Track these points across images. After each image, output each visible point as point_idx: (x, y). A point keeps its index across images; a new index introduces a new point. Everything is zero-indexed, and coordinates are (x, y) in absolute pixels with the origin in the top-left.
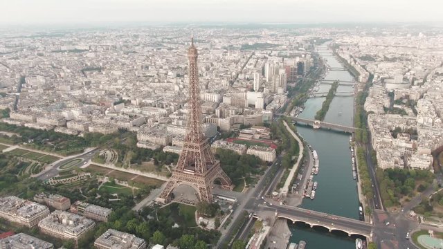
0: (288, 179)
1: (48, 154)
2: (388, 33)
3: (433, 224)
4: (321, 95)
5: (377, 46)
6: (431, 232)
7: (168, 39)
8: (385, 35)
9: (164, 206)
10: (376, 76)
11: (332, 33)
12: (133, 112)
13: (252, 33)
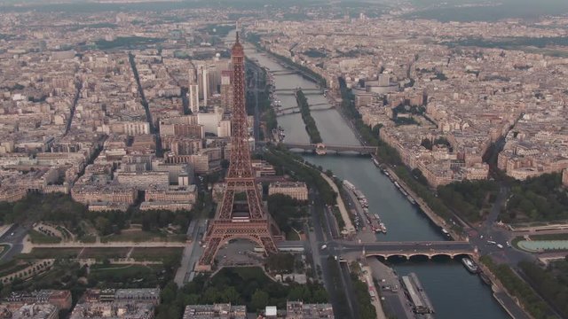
0: (343, 215)
2: (315, 15)
3: (523, 229)
4: (291, 111)
5: (315, 35)
6: (526, 237)
8: (311, 18)
9: (213, 274)
10: (348, 79)
11: (233, 17)
12: (21, 163)
13: (94, 19)
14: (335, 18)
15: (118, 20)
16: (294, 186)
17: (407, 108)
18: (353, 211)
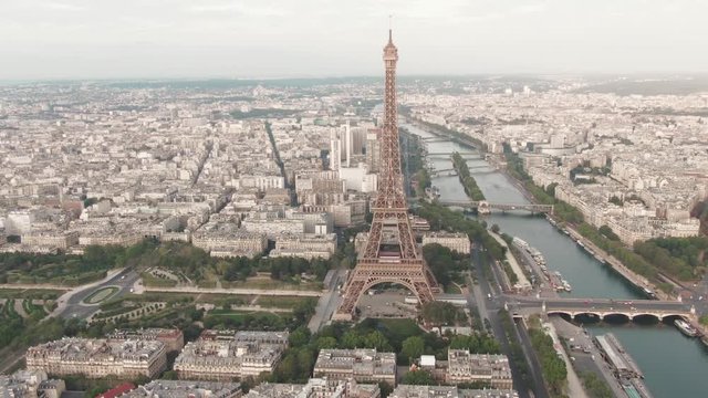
1: (28, 287)
2: (473, 89)
4: (447, 173)
5: (473, 107)
7: (63, 106)
8: (468, 92)
9: (354, 325)
10: (513, 143)
12: (139, 211)
13: (230, 93)
14: (495, 92)
15: (255, 93)
16: (454, 237)
17: (587, 169)
18: (528, 268)
